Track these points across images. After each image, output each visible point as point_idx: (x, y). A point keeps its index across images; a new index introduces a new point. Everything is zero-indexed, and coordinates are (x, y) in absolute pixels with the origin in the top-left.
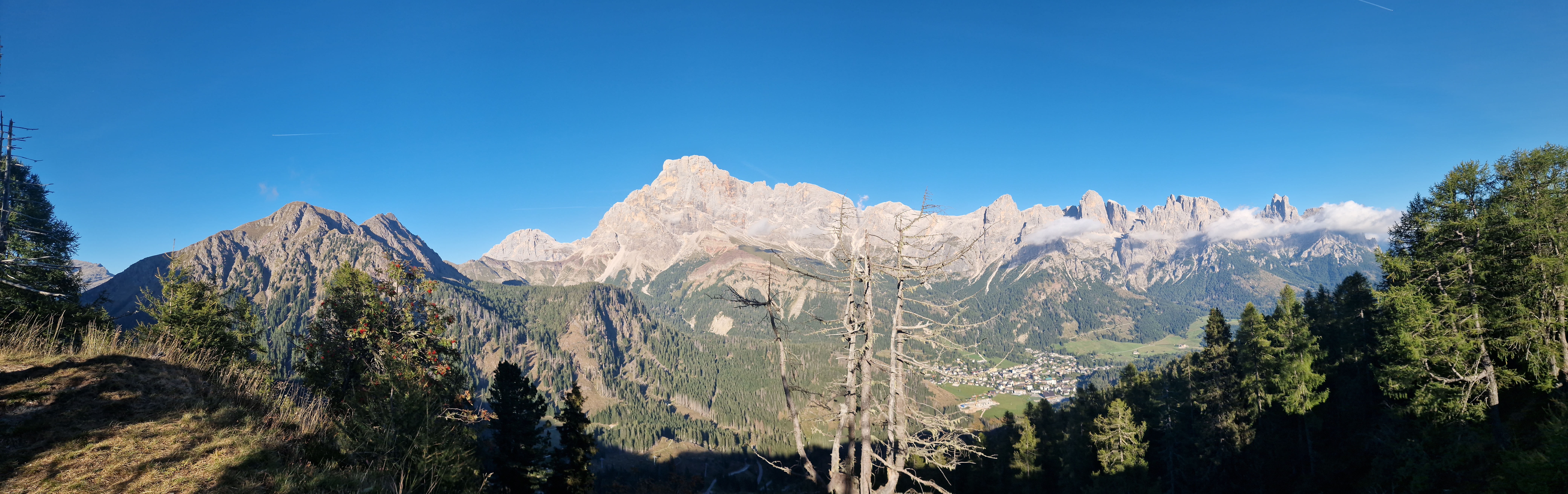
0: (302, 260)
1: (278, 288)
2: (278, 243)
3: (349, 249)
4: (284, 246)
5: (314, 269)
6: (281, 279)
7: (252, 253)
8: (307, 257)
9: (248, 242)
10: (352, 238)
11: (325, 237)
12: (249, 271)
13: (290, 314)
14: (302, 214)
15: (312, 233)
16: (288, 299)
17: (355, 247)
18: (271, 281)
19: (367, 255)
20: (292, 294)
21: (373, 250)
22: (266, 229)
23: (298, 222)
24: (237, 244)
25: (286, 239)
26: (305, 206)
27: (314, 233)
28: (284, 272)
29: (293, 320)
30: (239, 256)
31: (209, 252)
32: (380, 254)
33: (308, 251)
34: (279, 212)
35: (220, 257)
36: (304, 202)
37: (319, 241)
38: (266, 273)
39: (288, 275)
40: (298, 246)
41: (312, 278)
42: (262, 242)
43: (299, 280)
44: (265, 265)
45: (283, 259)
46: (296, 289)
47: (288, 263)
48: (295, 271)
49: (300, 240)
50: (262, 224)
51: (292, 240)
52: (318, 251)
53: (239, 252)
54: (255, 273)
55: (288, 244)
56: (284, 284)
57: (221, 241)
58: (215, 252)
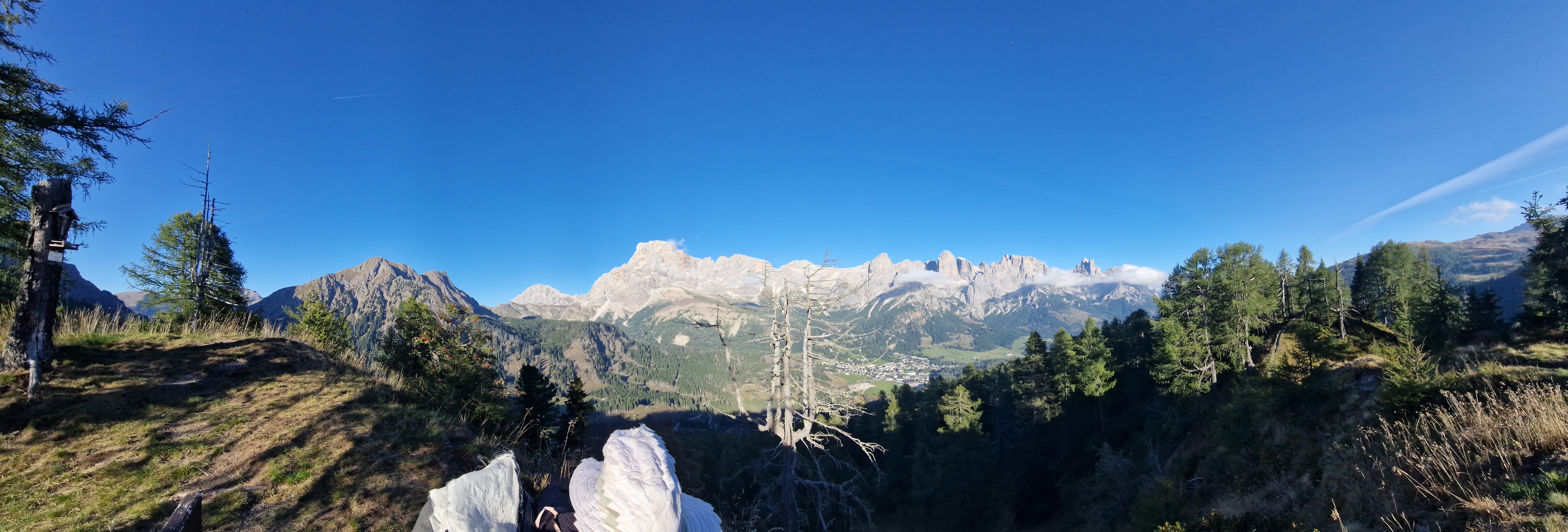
0: (378, 295)
1: (362, 312)
2: (364, 283)
3: (412, 290)
4: (367, 285)
5: (386, 301)
6: (364, 306)
7: (347, 289)
8: (382, 293)
9: (344, 282)
10: (415, 282)
11: (394, 281)
12: (345, 300)
13: (369, 329)
14: (379, 265)
15: (385, 277)
16: (368, 319)
17: (416, 289)
18: (358, 307)
19: (425, 295)
20: (371, 316)
21: (429, 291)
22: (356, 274)
23: (377, 270)
24: (338, 283)
25: (368, 281)
26: (382, 260)
27: (387, 278)
28: (366, 302)
29: (371, 333)
30: (338, 291)
31: (320, 286)
32: (435, 295)
33: (382, 289)
34: (365, 263)
35: (327, 291)
36: (381, 257)
37: (390, 283)
38: (355, 302)
39: (369, 304)
40: (376, 286)
41: (384, 307)
42: (354, 282)
43: (375, 308)
44: (355, 297)
45: (366, 294)
46: (374, 314)
47: (369, 296)
48: (373, 302)
49: (378, 282)
50: (354, 270)
51: (372, 282)
52: (389, 290)
53: (339, 288)
54: (348, 302)
55: (370, 284)
56: (366, 310)
57: (328, 280)
58: (324, 287)
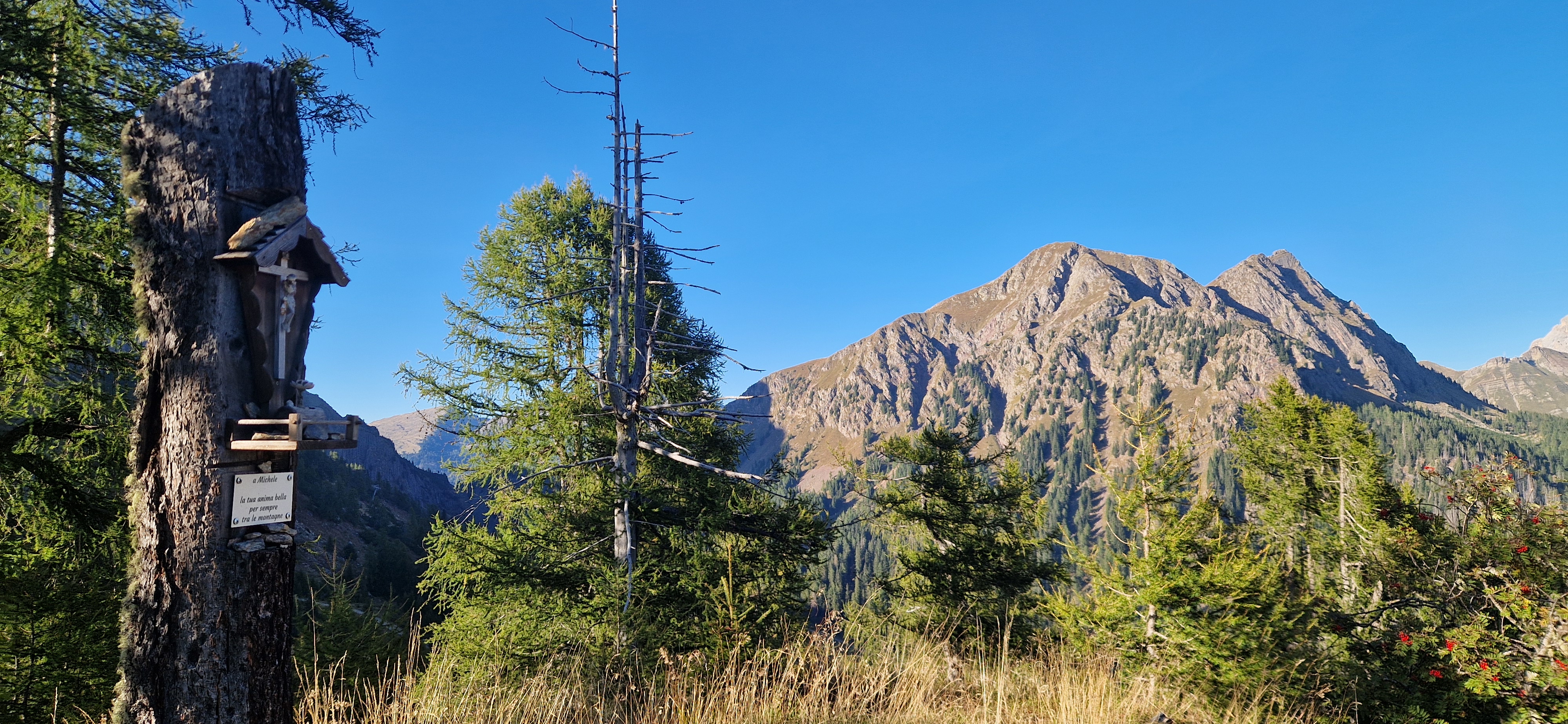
1: (1023, 430)
2: (1019, 335)
4: (1031, 340)
5: (1101, 390)
6: (1028, 410)
7: (964, 357)
8: (1084, 361)
9: (956, 336)
10: (1190, 315)
11: (1123, 316)
12: (962, 395)
14: (1067, 271)
15: (1092, 309)
16: (1045, 451)
18: (1009, 412)
20: (1054, 442)
21: (1243, 340)
22: (991, 306)
23: (1060, 286)
24: (934, 341)
25: (1034, 325)
26: (1074, 252)
27: (1098, 309)
28: (1034, 395)
30: (938, 366)
31: (883, 358)
32: (1261, 349)
33: (1085, 349)
34: (1017, 269)
36: (1073, 243)
37: (1110, 327)
38: (997, 397)
39: (1042, 402)
40: (1063, 339)
41: (1097, 408)
42: (986, 334)
43: (1067, 411)
44: (992, 382)
45: (1030, 368)
46: (1063, 433)
47: (1043, 375)
48: (1059, 392)
49: (1067, 326)
50: (984, 297)
51: (1048, 327)
52: (1108, 348)
53: (940, 356)
54: (973, 398)
55: (1041, 335)
56: (1035, 421)
57: (904, 337)
58: (895, 358)
